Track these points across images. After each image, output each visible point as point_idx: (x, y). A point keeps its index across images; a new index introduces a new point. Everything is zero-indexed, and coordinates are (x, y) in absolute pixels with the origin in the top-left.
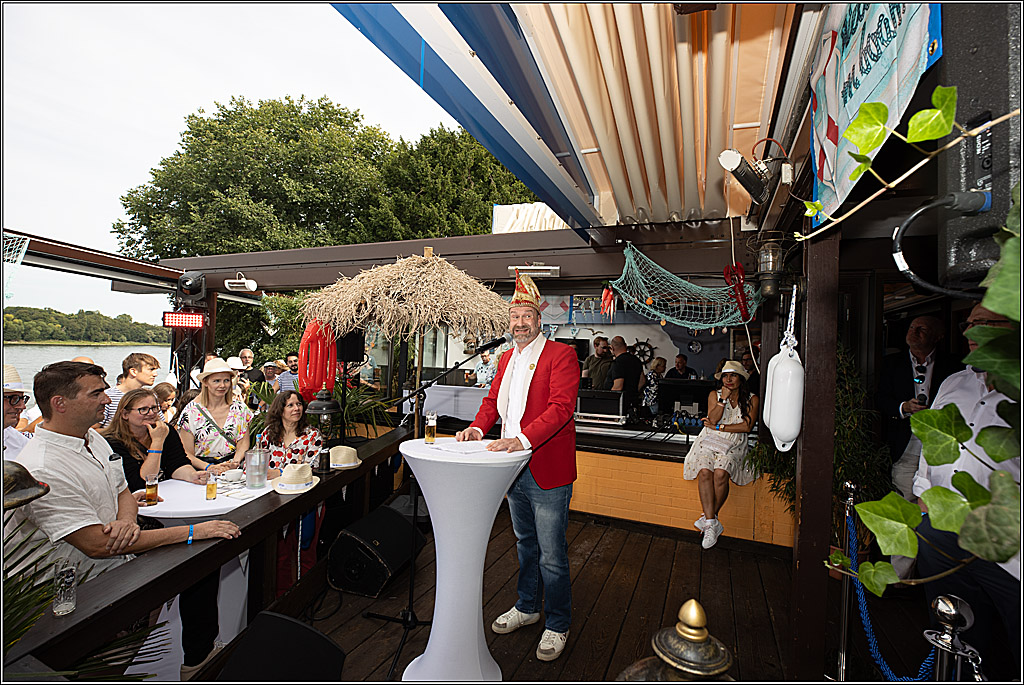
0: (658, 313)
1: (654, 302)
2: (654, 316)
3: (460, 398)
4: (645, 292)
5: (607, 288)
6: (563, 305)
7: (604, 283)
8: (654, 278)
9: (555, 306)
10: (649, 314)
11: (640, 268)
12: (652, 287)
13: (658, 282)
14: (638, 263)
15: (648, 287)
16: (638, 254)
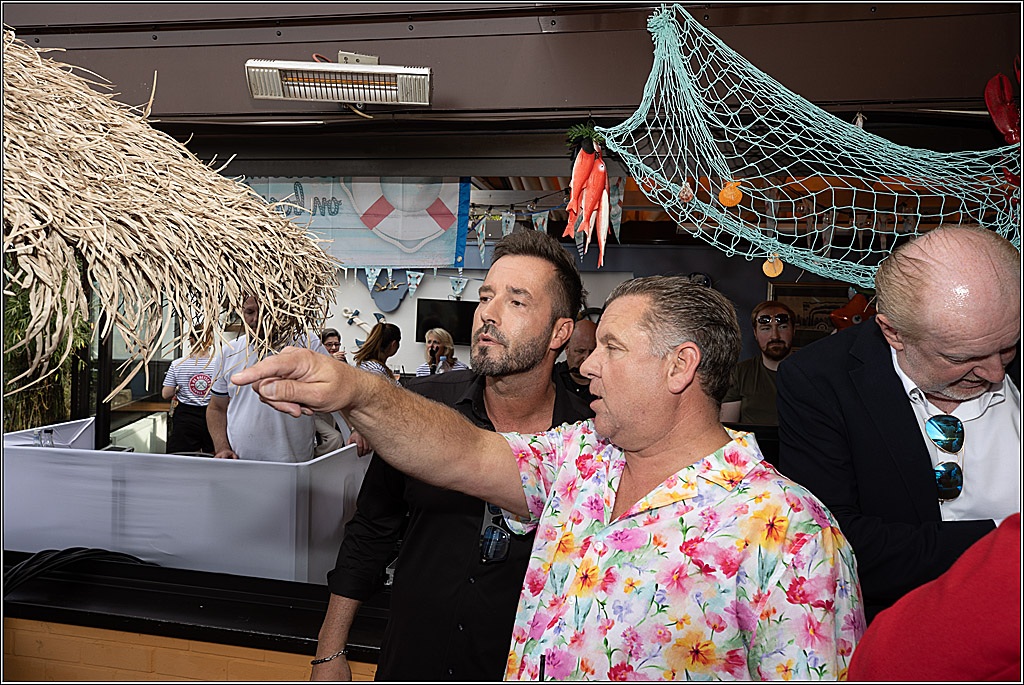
0: (754, 235)
1: (745, 200)
2: (744, 244)
3: (129, 489)
4: (718, 162)
5: (590, 150)
6: (437, 211)
7: (575, 132)
8: (747, 118)
9: (413, 213)
10: (726, 238)
11: (703, 82)
12: (742, 145)
13: (760, 129)
14: (694, 66)
15: (726, 150)
16: (695, 33)
